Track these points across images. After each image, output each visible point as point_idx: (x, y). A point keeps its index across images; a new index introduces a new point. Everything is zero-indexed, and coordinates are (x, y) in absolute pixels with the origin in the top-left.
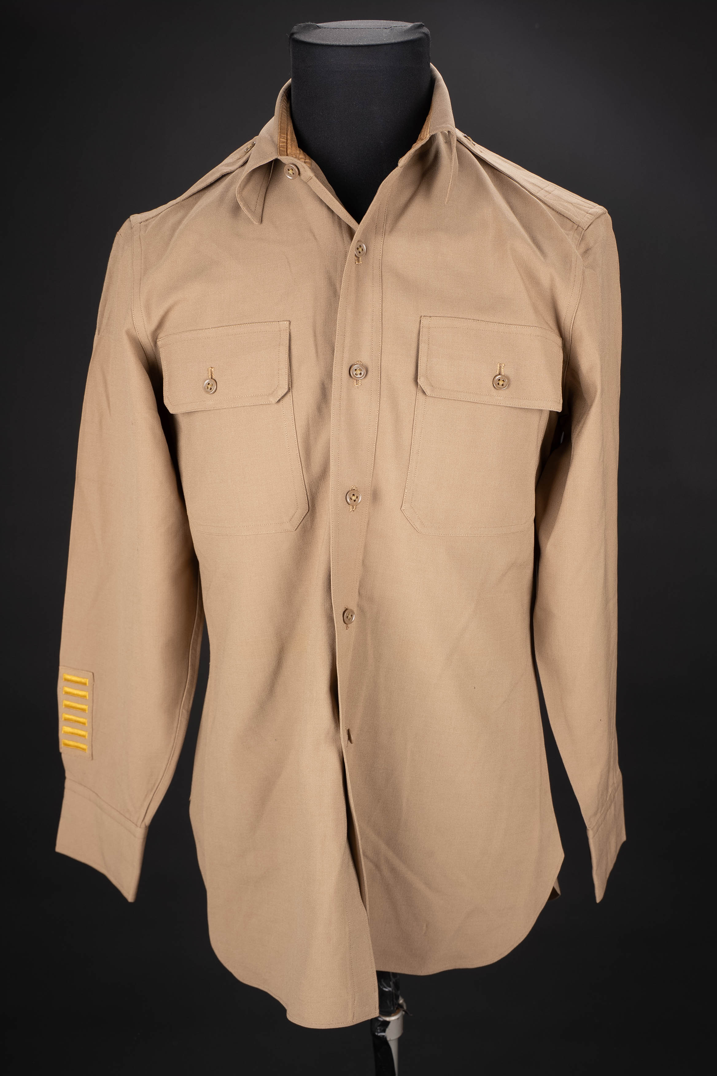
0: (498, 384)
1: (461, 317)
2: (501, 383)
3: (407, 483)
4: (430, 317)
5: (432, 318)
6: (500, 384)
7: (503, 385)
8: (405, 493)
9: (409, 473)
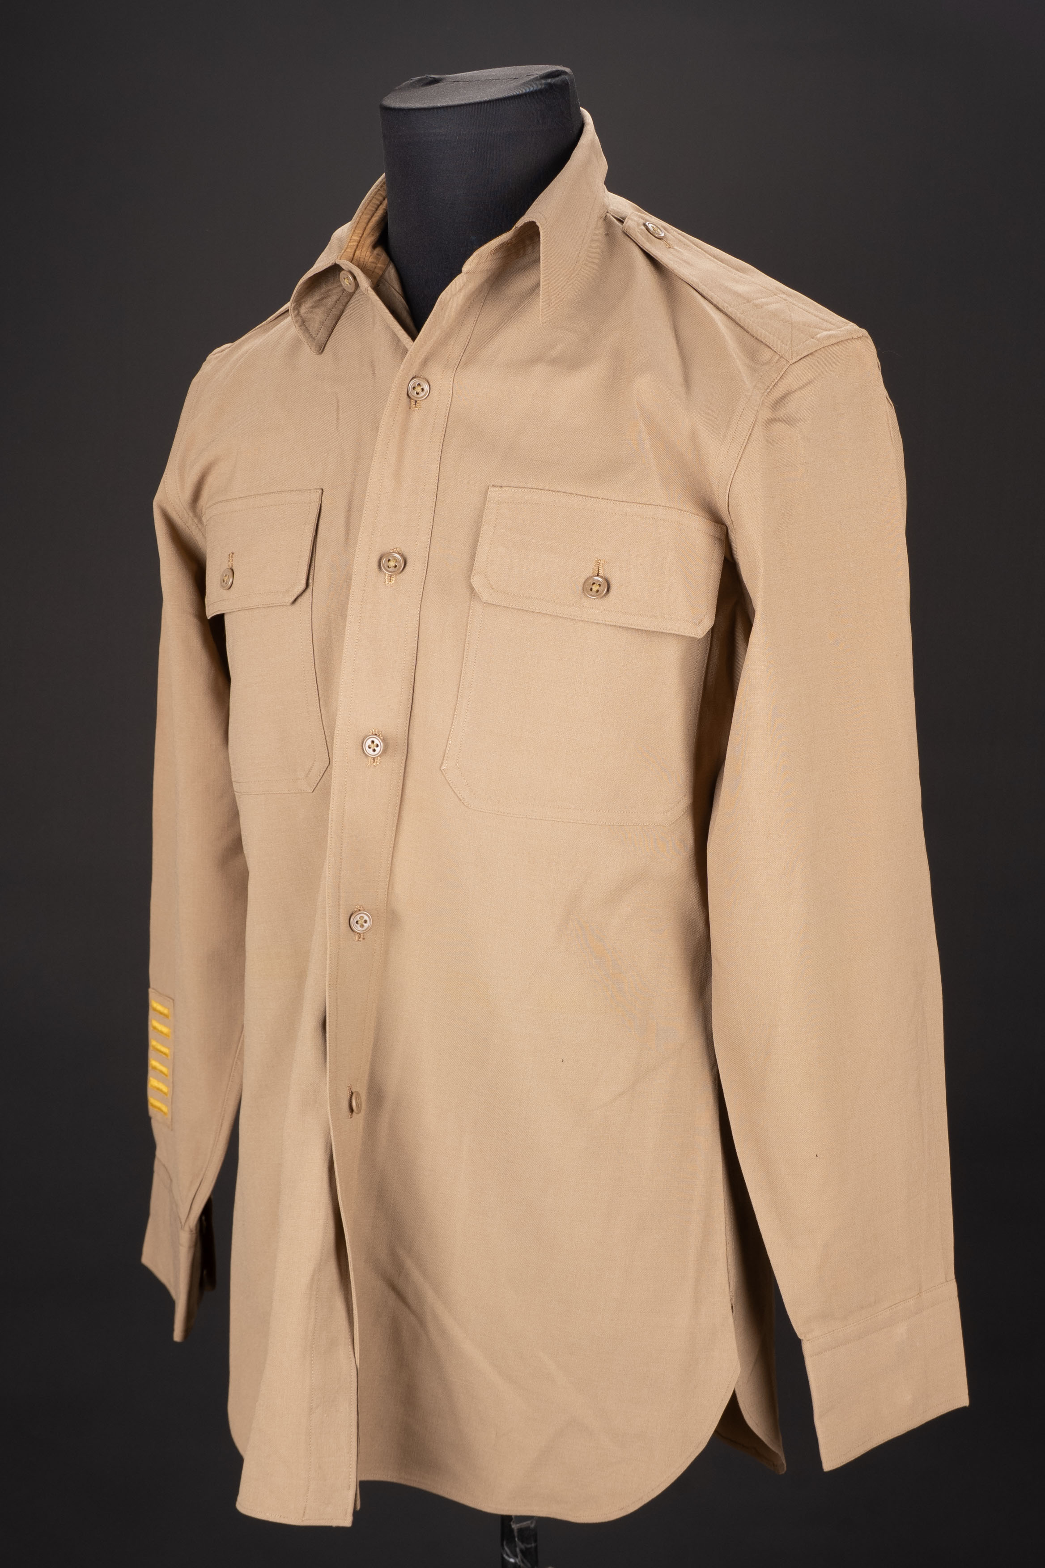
0: (591, 589)
1: (546, 488)
2: (595, 588)
3: (452, 730)
4: (501, 487)
5: (503, 489)
6: (593, 590)
7: (598, 591)
8: (449, 746)
9: (455, 716)
